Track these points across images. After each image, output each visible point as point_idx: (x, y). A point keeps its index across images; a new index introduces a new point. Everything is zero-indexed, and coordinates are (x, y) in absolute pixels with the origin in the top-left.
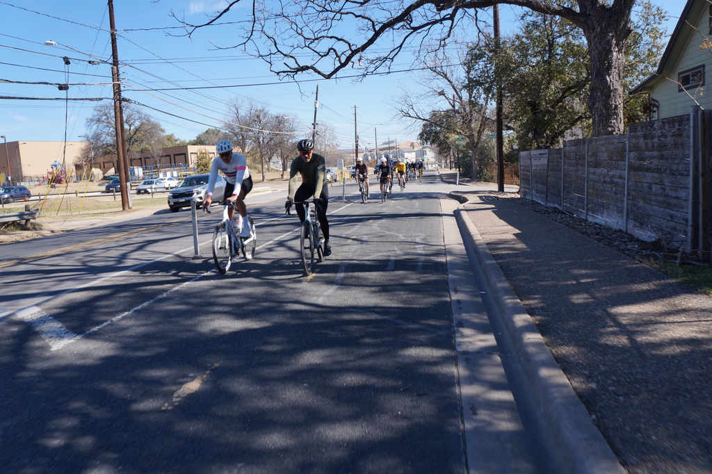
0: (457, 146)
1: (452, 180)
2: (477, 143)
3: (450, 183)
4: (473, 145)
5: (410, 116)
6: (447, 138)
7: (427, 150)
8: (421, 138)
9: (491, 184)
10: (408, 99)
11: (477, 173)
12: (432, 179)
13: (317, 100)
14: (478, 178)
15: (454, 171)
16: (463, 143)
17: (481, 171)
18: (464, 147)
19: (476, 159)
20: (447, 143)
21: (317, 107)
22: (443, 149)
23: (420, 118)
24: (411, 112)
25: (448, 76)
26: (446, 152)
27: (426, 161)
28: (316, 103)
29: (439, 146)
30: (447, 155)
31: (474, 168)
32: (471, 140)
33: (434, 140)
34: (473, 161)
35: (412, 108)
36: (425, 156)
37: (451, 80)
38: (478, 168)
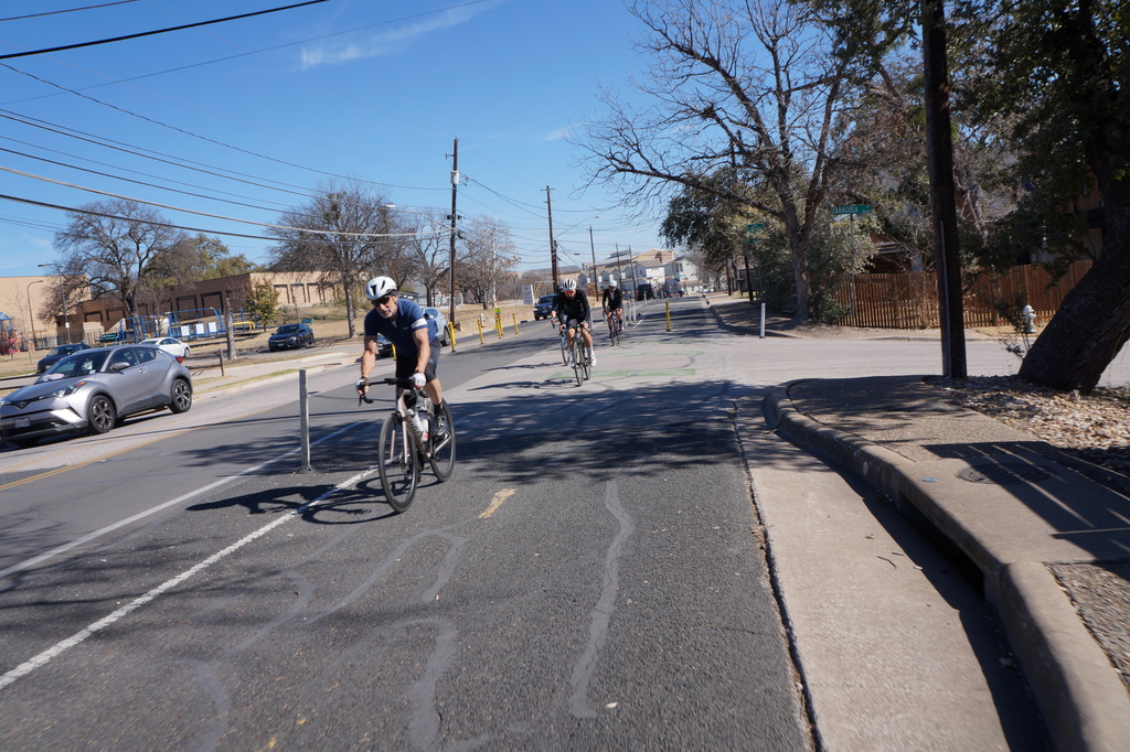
0: (749, 245)
1: (746, 324)
2: (806, 228)
3: (741, 332)
4: (795, 234)
5: (633, 171)
6: (723, 226)
8: (667, 231)
9: (846, 329)
11: (809, 304)
12: (694, 323)
13: (455, 168)
14: (811, 316)
15: (738, 298)
17: (819, 298)
18: (766, 243)
19: (803, 269)
20: (723, 238)
21: (457, 181)
22: (716, 251)
23: (659, 175)
24: (636, 161)
25: (723, 63)
26: (722, 261)
27: (682, 281)
28: (453, 174)
29: (706, 246)
30: (721, 268)
31: (800, 290)
32: (789, 221)
33: (696, 234)
34: (797, 274)
35: (639, 151)
36: (681, 273)
37: (732, 74)
38: (810, 292)
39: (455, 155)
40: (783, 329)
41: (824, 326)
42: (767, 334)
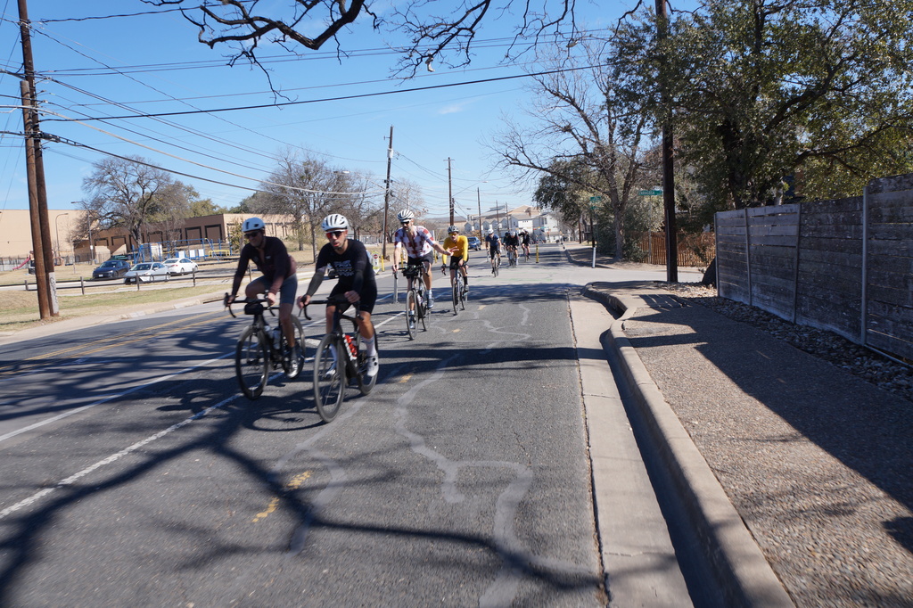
0: (591, 210)
1: (584, 260)
2: (623, 203)
3: (582, 264)
4: (617, 206)
5: (520, 164)
6: (576, 197)
7: (548, 217)
8: (538, 198)
9: (645, 265)
10: (517, 138)
11: (624, 249)
12: (553, 258)
13: (390, 147)
14: (624, 256)
15: (585, 245)
16: (599, 204)
17: (629, 245)
18: (601, 210)
19: (621, 228)
20: (575, 205)
21: (391, 157)
22: (570, 213)
23: (536, 167)
24: (521, 158)
25: (577, 101)
26: (574, 219)
27: (546, 231)
28: (389, 151)
29: (564, 209)
30: (575, 224)
31: (618, 241)
32: (613, 198)
33: (557, 201)
34: (617, 231)
35: (523, 152)
36: (545, 225)
37: (582, 108)
38: (624, 242)
39: (391, 138)
40: (607, 264)
41: (632, 263)
42: (596, 266)
